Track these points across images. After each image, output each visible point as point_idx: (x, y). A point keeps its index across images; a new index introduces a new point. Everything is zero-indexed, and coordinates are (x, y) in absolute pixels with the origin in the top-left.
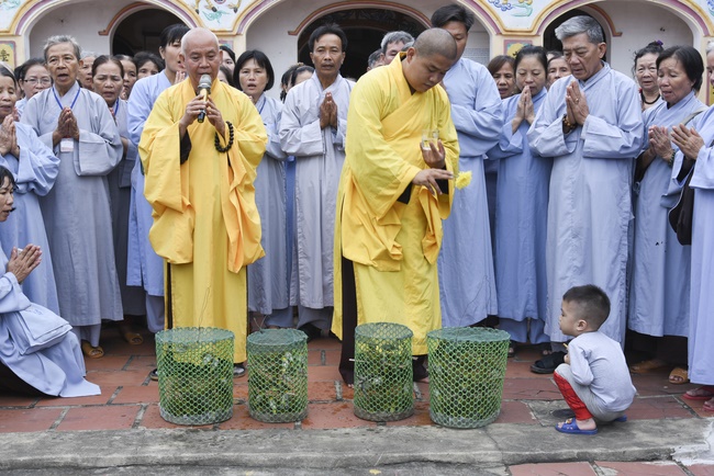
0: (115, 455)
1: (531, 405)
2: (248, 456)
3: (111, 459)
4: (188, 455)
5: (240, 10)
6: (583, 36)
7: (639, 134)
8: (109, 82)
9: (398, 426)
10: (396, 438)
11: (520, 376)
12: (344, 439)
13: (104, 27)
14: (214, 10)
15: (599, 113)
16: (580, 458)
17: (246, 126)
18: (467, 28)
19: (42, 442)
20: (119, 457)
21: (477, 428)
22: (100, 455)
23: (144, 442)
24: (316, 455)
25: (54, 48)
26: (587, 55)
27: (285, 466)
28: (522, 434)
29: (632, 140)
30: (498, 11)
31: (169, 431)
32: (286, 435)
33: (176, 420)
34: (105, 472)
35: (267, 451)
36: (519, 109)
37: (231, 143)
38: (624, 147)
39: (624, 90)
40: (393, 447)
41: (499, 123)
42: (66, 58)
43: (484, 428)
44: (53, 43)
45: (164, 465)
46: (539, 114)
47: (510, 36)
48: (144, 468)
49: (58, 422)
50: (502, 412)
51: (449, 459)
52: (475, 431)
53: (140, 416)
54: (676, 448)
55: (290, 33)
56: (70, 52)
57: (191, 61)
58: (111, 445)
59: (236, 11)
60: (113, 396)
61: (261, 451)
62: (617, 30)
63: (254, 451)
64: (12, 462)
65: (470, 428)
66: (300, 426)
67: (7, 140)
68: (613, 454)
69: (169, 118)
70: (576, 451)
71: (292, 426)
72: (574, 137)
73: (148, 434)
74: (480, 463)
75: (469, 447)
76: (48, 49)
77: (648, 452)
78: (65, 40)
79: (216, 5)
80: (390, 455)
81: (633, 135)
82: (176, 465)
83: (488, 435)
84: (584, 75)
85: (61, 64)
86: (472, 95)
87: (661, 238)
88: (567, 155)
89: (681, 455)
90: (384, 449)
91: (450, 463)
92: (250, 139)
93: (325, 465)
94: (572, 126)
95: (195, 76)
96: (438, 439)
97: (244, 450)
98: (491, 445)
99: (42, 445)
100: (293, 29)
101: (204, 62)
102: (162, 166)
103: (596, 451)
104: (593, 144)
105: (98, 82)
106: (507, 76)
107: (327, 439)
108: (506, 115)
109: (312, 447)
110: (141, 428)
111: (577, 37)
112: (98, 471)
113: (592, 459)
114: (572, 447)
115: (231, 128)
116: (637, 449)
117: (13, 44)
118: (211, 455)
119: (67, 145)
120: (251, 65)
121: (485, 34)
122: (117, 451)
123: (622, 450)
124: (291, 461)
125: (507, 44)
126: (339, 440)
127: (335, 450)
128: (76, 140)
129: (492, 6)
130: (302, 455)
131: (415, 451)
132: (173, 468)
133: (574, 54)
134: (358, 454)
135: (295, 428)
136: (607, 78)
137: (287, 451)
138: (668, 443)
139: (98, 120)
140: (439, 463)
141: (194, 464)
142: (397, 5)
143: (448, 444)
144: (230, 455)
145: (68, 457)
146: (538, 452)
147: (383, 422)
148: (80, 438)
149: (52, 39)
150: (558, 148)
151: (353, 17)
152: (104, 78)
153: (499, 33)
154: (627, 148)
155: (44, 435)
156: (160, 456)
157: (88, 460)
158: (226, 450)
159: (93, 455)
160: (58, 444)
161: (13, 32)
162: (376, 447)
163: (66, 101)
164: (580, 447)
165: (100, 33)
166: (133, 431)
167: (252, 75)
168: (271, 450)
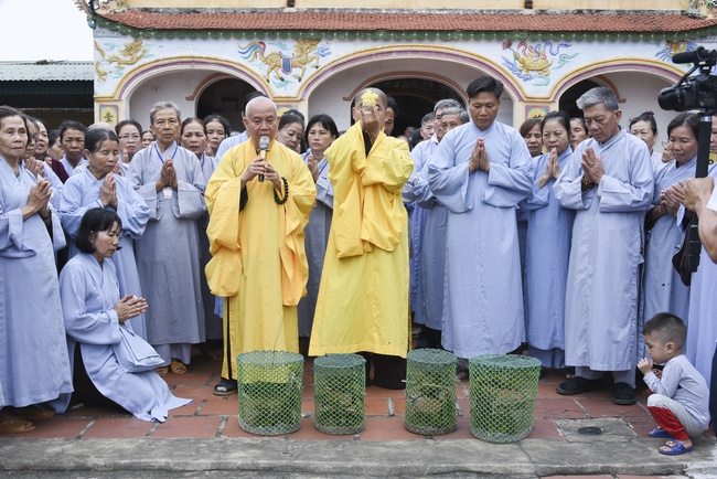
0: (202, 461)
1: (558, 423)
2: (315, 464)
3: (198, 464)
4: (263, 462)
5: (303, 80)
6: (600, 106)
7: (649, 190)
8: (194, 138)
9: (443, 440)
10: (442, 450)
11: (547, 397)
12: (396, 451)
13: (190, 94)
14: (282, 79)
15: (613, 173)
16: (604, 472)
17: (299, 181)
18: (498, 97)
19: (140, 447)
20: (205, 462)
21: (512, 442)
22: (189, 460)
23: (226, 450)
24: (374, 464)
25: (161, 112)
26: (605, 121)
27: (346, 473)
28: (552, 449)
29: (643, 195)
30: (520, 81)
31: (247, 440)
32: (347, 445)
33: (253, 430)
34: (193, 476)
35: (331, 460)
36: (548, 167)
37: (286, 196)
38: (634, 202)
39: (636, 151)
40: (439, 458)
41: (530, 180)
42: (171, 121)
43: (518, 442)
44: (160, 108)
45: (243, 470)
46: (564, 171)
47: (531, 102)
48: (226, 473)
49: (153, 430)
50: (533, 429)
51: (489, 470)
52: (511, 445)
53: (222, 426)
54: (689, 464)
55: (344, 99)
56: (174, 116)
57: (253, 124)
58: (198, 451)
59: (300, 80)
60: (199, 408)
61: (326, 460)
62: (622, 98)
63: (320, 459)
64: (115, 465)
65: (507, 443)
66: (358, 438)
67: (108, 195)
68: (633, 469)
69: (232, 172)
70: (600, 465)
71: (351, 438)
72: (591, 194)
73: (229, 442)
74: (516, 474)
75: (506, 460)
76: (155, 112)
77: (664, 467)
78: (170, 106)
79: (283, 75)
80: (437, 465)
81: (644, 190)
82: (254, 470)
83: (523, 450)
84: (603, 139)
85: (167, 126)
86: (507, 154)
87: (668, 280)
88: (584, 210)
89: (693, 471)
90: (432, 460)
91: (489, 473)
92: (301, 193)
93: (383, 473)
94: (589, 185)
95: (256, 136)
96: (479, 452)
97: (313, 459)
98: (525, 459)
99: (140, 450)
100: (347, 96)
101: (264, 125)
102: (222, 211)
103: (617, 465)
104: (608, 201)
105: (185, 138)
106: (536, 136)
107: (382, 450)
108: (536, 173)
109: (370, 457)
110: (223, 437)
111: (596, 106)
112: (187, 474)
113: (614, 472)
114: (597, 462)
115: (286, 183)
116: (653, 464)
117: (116, 108)
118: (284, 462)
119: (168, 193)
120: (317, 127)
121: (509, 100)
122: (203, 457)
123: (640, 465)
124: (352, 469)
125: (528, 109)
126: (393, 451)
127: (389, 460)
128: (175, 189)
129: (515, 77)
130: (361, 464)
131: (460, 462)
132: (251, 473)
133: (593, 121)
134: (409, 464)
135: (355, 439)
136: (623, 141)
137: (348, 460)
138: (682, 460)
139: (193, 173)
140: (479, 473)
141: (269, 470)
142: (435, 75)
143: (488, 456)
144: (299, 462)
145: (161, 461)
146: (567, 465)
147: (430, 436)
148: (171, 445)
149: (159, 104)
150: (577, 203)
151: (397, 85)
152: (190, 135)
153: (521, 100)
154: (639, 202)
155: (141, 441)
156: (240, 463)
157: (179, 464)
158: (296, 458)
159: (183, 460)
160: (153, 449)
161: (116, 98)
162: (424, 458)
163: (167, 156)
164: (603, 462)
165: (187, 99)
166: (217, 439)
167: (317, 136)
168: (335, 459)
